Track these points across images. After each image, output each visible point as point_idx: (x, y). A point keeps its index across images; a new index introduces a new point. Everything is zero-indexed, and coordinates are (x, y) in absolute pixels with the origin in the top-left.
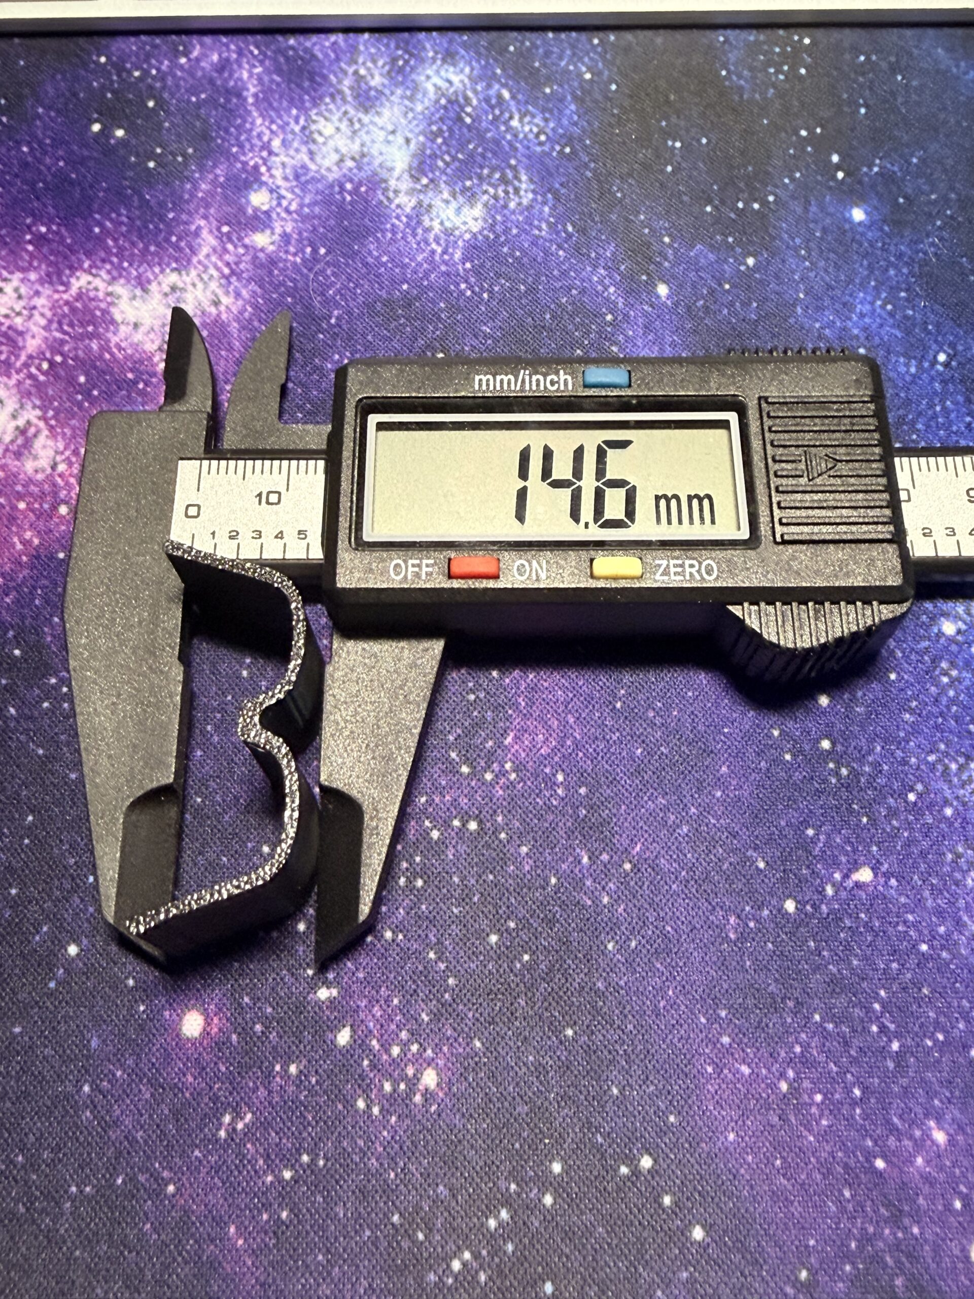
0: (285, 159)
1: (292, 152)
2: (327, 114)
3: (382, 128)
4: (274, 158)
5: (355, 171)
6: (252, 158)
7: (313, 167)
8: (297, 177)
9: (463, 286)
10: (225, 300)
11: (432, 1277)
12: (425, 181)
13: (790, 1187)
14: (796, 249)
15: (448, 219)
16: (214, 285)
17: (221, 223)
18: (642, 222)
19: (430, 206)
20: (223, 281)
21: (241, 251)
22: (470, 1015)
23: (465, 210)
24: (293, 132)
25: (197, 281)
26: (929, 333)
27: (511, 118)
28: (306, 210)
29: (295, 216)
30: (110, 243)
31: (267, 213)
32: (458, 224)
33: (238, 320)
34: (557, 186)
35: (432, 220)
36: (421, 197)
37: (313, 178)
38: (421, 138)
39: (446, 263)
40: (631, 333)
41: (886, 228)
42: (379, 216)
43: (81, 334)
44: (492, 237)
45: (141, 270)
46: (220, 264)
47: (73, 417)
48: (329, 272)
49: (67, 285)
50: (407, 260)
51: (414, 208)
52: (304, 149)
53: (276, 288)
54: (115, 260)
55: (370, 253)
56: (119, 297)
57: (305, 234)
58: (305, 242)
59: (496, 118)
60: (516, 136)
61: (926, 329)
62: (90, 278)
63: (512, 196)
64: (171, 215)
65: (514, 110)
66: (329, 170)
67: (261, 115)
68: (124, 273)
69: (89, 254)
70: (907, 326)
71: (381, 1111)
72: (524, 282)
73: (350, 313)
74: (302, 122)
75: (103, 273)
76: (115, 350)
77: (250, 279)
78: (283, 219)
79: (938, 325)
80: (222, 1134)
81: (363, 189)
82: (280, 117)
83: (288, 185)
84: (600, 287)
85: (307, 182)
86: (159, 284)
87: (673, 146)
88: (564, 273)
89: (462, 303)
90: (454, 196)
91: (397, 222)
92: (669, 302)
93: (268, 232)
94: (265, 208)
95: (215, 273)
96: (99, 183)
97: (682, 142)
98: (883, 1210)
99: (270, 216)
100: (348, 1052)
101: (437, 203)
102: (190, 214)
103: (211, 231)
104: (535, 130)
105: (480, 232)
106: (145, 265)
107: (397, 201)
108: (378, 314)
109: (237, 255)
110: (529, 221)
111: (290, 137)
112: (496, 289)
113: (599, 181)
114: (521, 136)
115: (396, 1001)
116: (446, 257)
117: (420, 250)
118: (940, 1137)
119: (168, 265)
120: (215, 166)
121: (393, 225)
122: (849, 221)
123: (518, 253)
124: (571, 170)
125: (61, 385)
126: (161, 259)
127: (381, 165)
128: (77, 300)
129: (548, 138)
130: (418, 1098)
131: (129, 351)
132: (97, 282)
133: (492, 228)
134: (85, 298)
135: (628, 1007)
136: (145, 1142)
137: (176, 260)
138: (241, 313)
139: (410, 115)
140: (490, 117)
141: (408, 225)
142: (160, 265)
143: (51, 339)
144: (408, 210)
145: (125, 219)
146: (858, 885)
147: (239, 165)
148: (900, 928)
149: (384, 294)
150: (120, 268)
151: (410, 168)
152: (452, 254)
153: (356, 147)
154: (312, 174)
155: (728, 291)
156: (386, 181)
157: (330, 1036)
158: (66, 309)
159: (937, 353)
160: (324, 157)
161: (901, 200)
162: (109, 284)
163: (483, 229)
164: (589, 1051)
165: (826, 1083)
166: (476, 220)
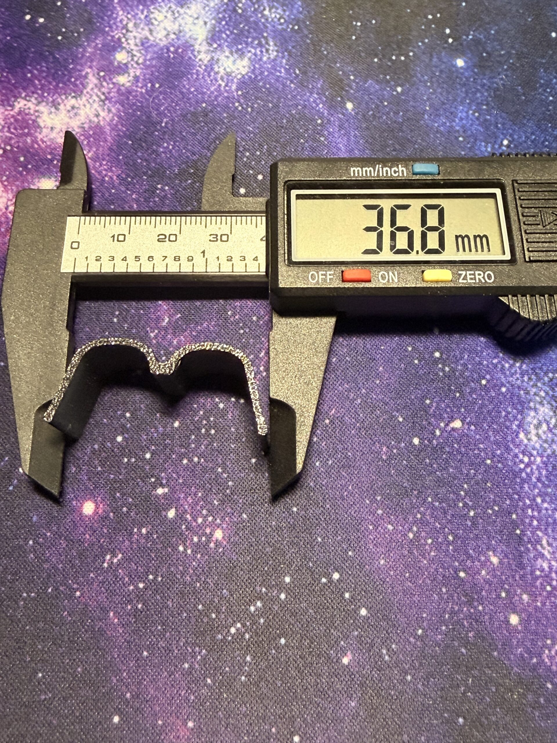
0: (136, 34)
1: (139, 30)
2: (159, 8)
3: (191, 16)
4: (129, 34)
5: (176, 40)
6: (117, 34)
7: (152, 38)
8: (142, 44)
9: (237, 104)
10: (102, 114)
11: (220, 636)
12: (215, 46)
13: (414, 588)
14: (425, 82)
15: (229, 67)
16: (96, 106)
17: (100, 70)
18: (338, 68)
19: (218, 59)
20: (101, 103)
21: (111, 86)
22: (241, 501)
23: (238, 62)
24: (140, 19)
25: (86, 103)
26: (499, 129)
27: (264, 9)
28: (148, 63)
29: (141, 66)
30: (37, 82)
31: (125, 64)
32: (234, 70)
33: (109, 125)
34: (290, 48)
35: (219, 67)
36: (213, 55)
37: (152, 45)
38: (213, 22)
39: (226, 91)
40: (331, 130)
41: (476, 70)
42: (189, 65)
43: (20, 134)
44: (253, 76)
45: (55, 97)
46: (99, 93)
47: (17, 180)
48: (161, 97)
49: (13, 106)
50: (205, 90)
51: (209, 61)
52: (146, 28)
53: (131, 107)
54: (40, 92)
55: (184, 86)
56: (42, 113)
57: (147, 76)
58: (148, 81)
59: (255, 10)
60: (267, 20)
61: (497, 126)
62: (26, 102)
63: (264, 54)
64: (71, 66)
65: (266, 5)
66: (160, 40)
67: (122, 9)
68: (45, 100)
69: (24, 89)
70: (485, 124)
71: (192, 551)
72: (272, 102)
73: (173, 120)
74: (145, 13)
75: (33, 100)
76: (40, 143)
77: (116, 103)
78: (135, 68)
79: (503, 124)
80: (106, 565)
81: (180, 50)
82: (133, 10)
83: (137, 48)
84: (314, 105)
85: (149, 47)
86: (65, 105)
87: (356, 25)
88: (294, 97)
89: (236, 114)
90: (231, 53)
91: (200, 69)
92: (353, 113)
93: (126, 75)
94: (124, 62)
95: (97, 99)
96: (29, 48)
97: (361, 22)
98: (463, 598)
99: (127, 67)
100: (173, 521)
101: (222, 58)
102: (82, 66)
103: (94, 75)
104: (278, 16)
105: (247, 74)
106: (57, 95)
107: (199, 57)
108: (190, 120)
109: (108, 89)
110: (274, 68)
111: (138, 21)
112: (256, 106)
113: (314, 45)
114: (270, 20)
115: (200, 494)
116: (227, 88)
117: (212, 84)
118: (495, 560)
119: (70, 94)
120: (96, 39)
121: (197, 70)
122: (455, 66)
123: (268, 86)
124: (299, 39)
125: (10, 163)
126: (66, 91)
127: (190, 37)
128: (18, 115)
129: (285, 21)
130: (212, 545)
131: (48, 143)
132: (30, 105)
133: (253, 71)
134: (23, 114)
135: (327, 496)
136: (64, 570)
137: (75, 92)
138: (112, 121)
139: (207, 8)
140: (253, 9)
141: (205, 70)
142: (65, 94)
143: (4, 137)
144: (206, 62)
145: (44, 69)
146: (453, 429)
147: (109, 38)
148: (476, 452)
149: (192, 109)
150: (42, 96)
151: (207, 39)
152: (230, 87)
153: (176, 27)
154: (151, 42)
155: (386, 106)
156: (193, 46)
157: (164, 513)
158: (12, 120)
159: (503, 140)
160: (158, 33)
161: (485, 54)
162: (37, 105)
163: (248, 72)
164: (305, 518)
165: (434, 533)
166: (244, 67)
